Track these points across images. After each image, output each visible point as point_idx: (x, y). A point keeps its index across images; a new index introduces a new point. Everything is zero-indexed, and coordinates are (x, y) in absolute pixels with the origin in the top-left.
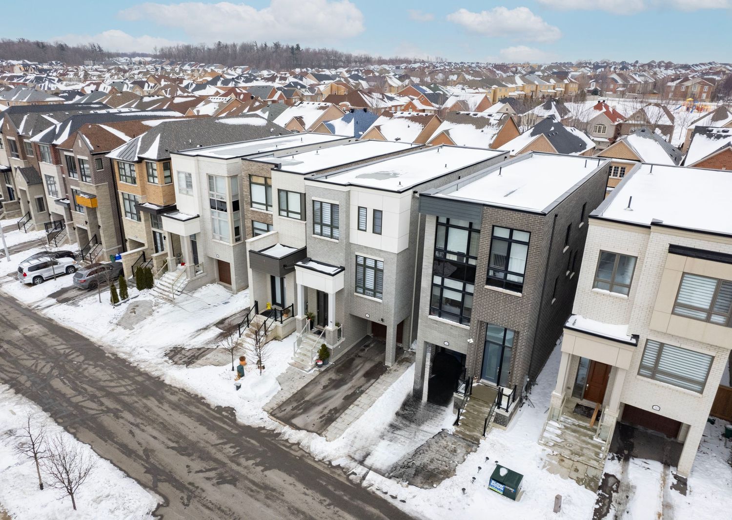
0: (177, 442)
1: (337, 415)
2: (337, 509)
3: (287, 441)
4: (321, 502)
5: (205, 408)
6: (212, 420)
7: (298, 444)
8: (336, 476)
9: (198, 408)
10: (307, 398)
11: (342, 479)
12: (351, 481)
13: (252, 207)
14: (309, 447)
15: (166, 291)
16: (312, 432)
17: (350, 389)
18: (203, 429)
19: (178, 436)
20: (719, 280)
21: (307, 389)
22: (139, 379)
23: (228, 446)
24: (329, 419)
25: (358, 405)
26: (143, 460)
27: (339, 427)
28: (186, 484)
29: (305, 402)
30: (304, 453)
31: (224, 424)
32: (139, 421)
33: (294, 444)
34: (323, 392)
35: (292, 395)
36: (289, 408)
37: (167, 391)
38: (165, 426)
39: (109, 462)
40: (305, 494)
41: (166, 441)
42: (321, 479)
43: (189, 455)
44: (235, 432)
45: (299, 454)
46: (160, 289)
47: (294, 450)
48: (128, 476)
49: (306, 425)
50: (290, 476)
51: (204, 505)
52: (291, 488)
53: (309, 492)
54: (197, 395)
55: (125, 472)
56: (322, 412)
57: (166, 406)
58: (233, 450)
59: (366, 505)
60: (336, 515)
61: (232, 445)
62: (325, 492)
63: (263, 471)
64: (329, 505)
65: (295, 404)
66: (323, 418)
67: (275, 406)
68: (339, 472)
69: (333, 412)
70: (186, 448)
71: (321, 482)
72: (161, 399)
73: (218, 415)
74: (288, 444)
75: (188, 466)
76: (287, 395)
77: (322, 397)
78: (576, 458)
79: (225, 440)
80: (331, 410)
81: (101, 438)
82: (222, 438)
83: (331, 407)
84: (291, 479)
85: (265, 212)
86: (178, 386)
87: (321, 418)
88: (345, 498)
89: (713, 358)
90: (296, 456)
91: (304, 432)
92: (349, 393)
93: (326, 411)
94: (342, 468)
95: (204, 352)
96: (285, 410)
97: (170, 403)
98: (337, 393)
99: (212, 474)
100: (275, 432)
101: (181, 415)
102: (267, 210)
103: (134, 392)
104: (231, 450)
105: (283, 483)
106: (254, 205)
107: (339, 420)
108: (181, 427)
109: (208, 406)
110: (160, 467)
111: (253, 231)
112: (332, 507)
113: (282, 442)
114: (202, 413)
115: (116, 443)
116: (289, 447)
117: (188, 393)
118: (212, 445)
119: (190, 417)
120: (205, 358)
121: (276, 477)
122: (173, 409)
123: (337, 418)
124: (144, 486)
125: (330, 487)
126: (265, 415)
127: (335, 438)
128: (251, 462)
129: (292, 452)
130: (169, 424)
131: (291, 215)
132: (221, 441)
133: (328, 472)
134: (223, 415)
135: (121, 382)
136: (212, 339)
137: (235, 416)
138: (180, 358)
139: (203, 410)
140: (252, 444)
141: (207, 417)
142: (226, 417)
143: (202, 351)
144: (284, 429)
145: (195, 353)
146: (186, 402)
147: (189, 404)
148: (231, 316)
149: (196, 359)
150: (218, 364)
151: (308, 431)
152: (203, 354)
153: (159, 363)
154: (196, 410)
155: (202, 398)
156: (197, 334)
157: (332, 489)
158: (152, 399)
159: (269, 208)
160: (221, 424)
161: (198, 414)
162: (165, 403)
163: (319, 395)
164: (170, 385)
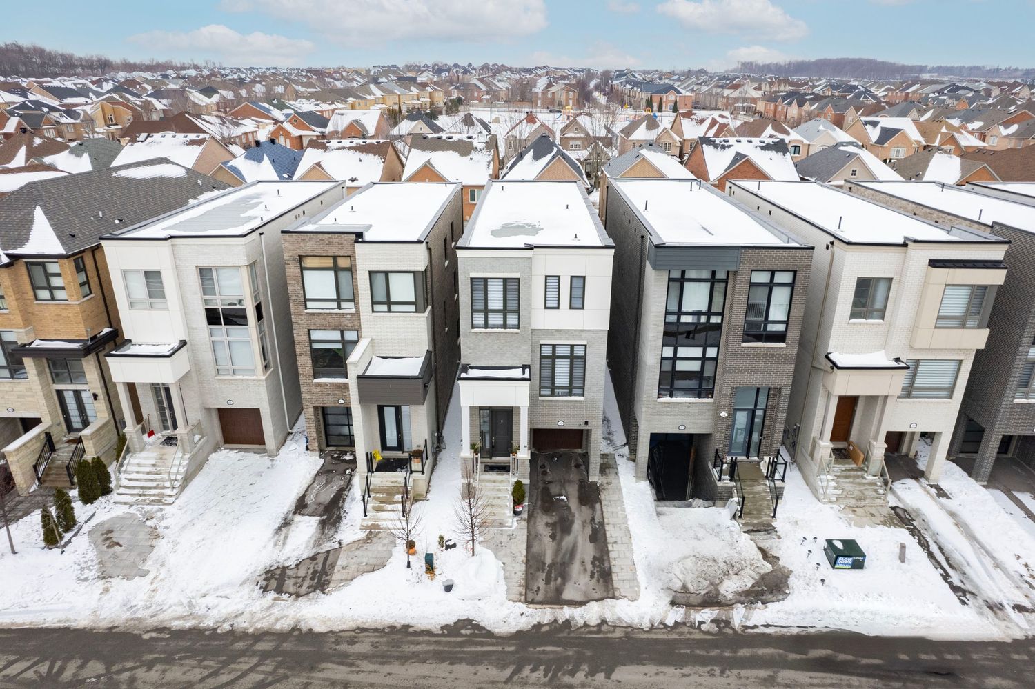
1: (606, 564)
2: (735, 672)
3: (586, 625)
4: (711, 673)
5: (427, 638)
6: (458, 649)
7: (604, 622)
8: (688, 636)
9: (419, 643)
10: (548, 561)
11: (698, 636)
12: (708, 633)
13: (306, 308)
14: (620, 619)
15: (150, 488)
16: (602, 599)
17: (584, 526)
20: (973, 286)
21: (535, 549)
22: (262, 646)
23: (526, 672)
24: (603, 574)
25: (615, 542)
27: (625, 578)
29: (551, 566)
30: (624, 629)
31: (482, 646)
33: (599, 625)
34: (559, 544)
35: (524, 565)
36: (542, 584)
37: (337, 643)
40: (684, 675)
42: (680, 649)
44: (512, 649)
45: (618, 634)
46: (134, 488)
47: (609, 632)
49: (585, 594)
50: (644, 664)
52: (661, 678)
53: (686, 670)
54: (392, 627)
56: (585, 570)
57: (366, 666)
58: (540, 674)
59: (755, 650)
60: (743, 680)
61: (529, 667)
62: (704, 661)
63: (608, 677)
64: (722, 672)
65: (542, 576)
66: (596, 576)
67: (522, 590)
68: (685, 629)
69: (597, 563)
71: (682, 651)
72: (344, 659)
73: (460, 639)
74: (595, 629)
76: (520, 569)
77: (563, 551)
78: (863, 503)
79: (512, 667)
80: (593, 563)
82: (504, 667)
83: (589, 559)
84: (651, 669)
85: (337, 311)
86: (345, 627)
87: (592, 576)
88: (727, 654)
89: (961, 361)
90: (620, 638)
91: (593, 605)
92: (589, 531)
93: (589, 567)
94: (684, 624)
95: (326, 559)
96: (538, 588)
97: (365, 657)
98: (576, 538)
100: (560, 622)
101: (406, 667)
102: (339, 307)
103: (282, 671)
104: (536, 674)
105: (647, 679)
106: (309, 304)
107: (614, 569)
108: (429, 682)
109: (428, 633)
111: (311, 346)
112: (728, 672)
113: (583, 630)
114: (431, 648)
116: (599, 632)
117: (376, 630)
118: (506, 683)
119: (424, 661)
120: (337, 568)
121: (632, 676)
122: (383, 664)
123: (610, 568)
125: (698, 652)
126: (522, 607)
127: (638, 593)
128: (581, 675)
129: (609, 635)
131: (394, 308)
132: (508, 672)
133: (674, 636)
134: (466, 635)
135: (238, 666)
136: (318, 535)
137: (483, 628)
138: (295, 584)
139: (429, 643)
140: (552, 652)
141: (446, 649)
142: (474, 635)
143: (320, 560)
144: (566, 613)
145: (312, 566)
146: (388, 644)
147: (398, 644)
148: (306, 491)
149: (327, 576)
150: (370, 568)
151: (597, 600)
152: (328, 562)
153: (269, 608)
154: (419, 648)
155: (407, 627)
156: (282, 537)
157: (703, 653)
158: (330, 665)
159: (344, 305)
160: (479, 649)
161: (428, 652)
162: (358, 662)
163: (558, 550)
164: (331, 632)
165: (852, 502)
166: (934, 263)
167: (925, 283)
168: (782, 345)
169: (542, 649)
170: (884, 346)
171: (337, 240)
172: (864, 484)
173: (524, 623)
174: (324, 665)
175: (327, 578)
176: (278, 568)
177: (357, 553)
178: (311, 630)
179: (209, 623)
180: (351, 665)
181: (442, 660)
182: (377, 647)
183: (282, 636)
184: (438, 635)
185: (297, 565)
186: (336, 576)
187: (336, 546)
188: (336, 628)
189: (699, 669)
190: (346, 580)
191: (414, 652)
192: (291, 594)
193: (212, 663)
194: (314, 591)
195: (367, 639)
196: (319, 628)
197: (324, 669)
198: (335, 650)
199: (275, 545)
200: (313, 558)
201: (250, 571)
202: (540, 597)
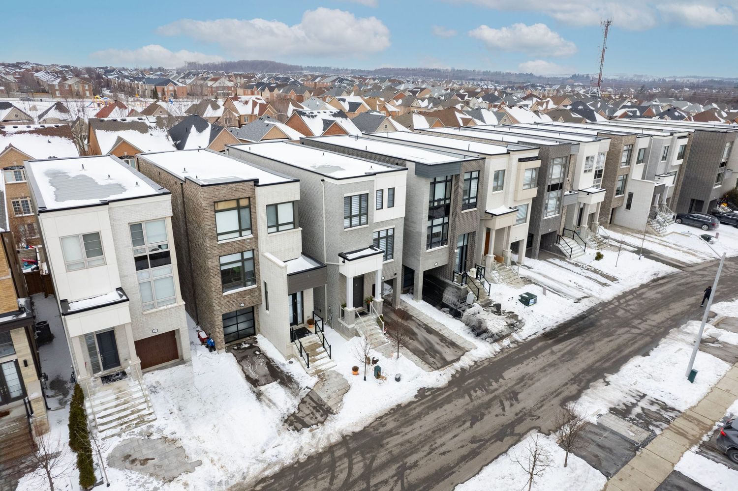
0: (464, 422)
1: (448, 340)
2: (540, 355)
3: (470, 366)
4: (534, 360)
5: (415, 405)
6: (435, 401)
8: (510, 352)
9: (415, 409)
11: (514, 350)
12: (515, 348)
13: (218, 241)
14: (480, 358)
15: (127, 416)
17: (419, 329)
18: (448, 407)
19: (458, 421)
20: (533, 169)
23: (474, 394)
24: (452, 344)
25: (441, 330)
26: (485, 444)
27: (462, 342)
28: (516, 417)
29: (426, 350)
30: (486, 361)
31: (443, 394)
32: (426, 448)
34: (418, 341)
35: (415, 356)
37: (376, 430)
38: (440, 429)
39: (485, 468)
40: (527, 365)
41: (462, 428)
42: (514, 357)
43: (483, 415)
44: (456, 389)
45: (486, 363)
46: (111, 422)
47: (482, 364)
48: (505, 452)
50: (509, 369)
51: (539, 408)
52: (521, 370)
53: (525, 363)
54: (392, 409)
55: (501, 454)
56: (443, 346)
57: (405, 430)
59: (536, 346)
60: (545, 356)
61: (472, 392)
62: (526, 357)
63: (504, 379)
64: (537, 358)
65: (429, 356)
68: (506, 350)
69: (444, 341)
70: (475, 416)
72: (390, 433)
73: (429, 397)
74: (476, 366)
75: (497, 416)
76: (416, 358)
78: (511, 279)
79: (466, 395)
80: (442, 342)
81: (447, 477)
83: (439, 341)
84: (514, 369)
85: (240, 238)
86: (370, 420)
87: (449, 347)
88: (530, 351)
90: (489, 364)
91: (463, 357)
92: (423, 330)
93: (443, 344)
95: (311, 399)
96: (433, 362)
98: (422, 335)
99: (507, 404)
100: (459, 370)
101: (423, 420)
102: (241, 236)
104: (478, 393)
106: (220, 238)
107: (453, 341)
108: (442, 419)
110: (496, 432)
111: (220, 268)
113: (472, 368)
114: (423, 407)
115: (458, 464)
116: (479, 366)
117: (386, 415)
118: (472, 402)
119: (428, 413)
120: (325, 400)
121: (511, 374)
122: (411, 424)
123: (451, 341)
124: (519, 441)
125: (520, 355)
127: (474, 345)
128: (494, 383)
129: (484, 365)
130: (437, 426)
131: (281, 228)
132: (467, 398)
133: (506, 354)
134: (429, 395)
135: (342, 467)
136: (290, 391)
137: (432, 389)
138: (311, 418)
139: (418, 406)
140: (472, 382)
141: (430, 404)
142: (432, 393)
143: (308, 400)
144: (457, 366)
145: (308, 406)
146: (401, 416)
147: (406, 414)
148: (245, 373)
149: (324, 406)
150: (344, 391)
151: (463, 355)
152: (316, 400)
153: (313, 436)
154: (418, 410)
155: (399, 406)
156: (267, 401)
157: (523, 355)
158: (388, 440)
159: (244, 233)
160: (443, 396)
161: (424, 409)
162: (400, 431)
163: (421, 343)
164: (365, 427)
165: (508, 280)
166: (520, 160)
167: (518, 170)
168: (475, 209)
169: (467, 383)
170: (505, 203)
171: (242, 187)
172: (507, 271)
173: (447, 378)
174: (385, 441)
175: (326, 407)
176: (289, 417)
177: (326, 388)
178: (353, 432)
179: (288, 461)
180: (398, 433)
181: (435, 409)
182: (398, 421)
183: (343, 443)
184: (417, 402)
185: (299, 409)
186: (330, 403)
187: (309, 390)
188: (367, 424)
189: (528, 361)
190: (339, 402)
191: (418, 413)
192: (317, 424)
193: (323, 475)
194: (328, 416)
195: (388, 420)
196: (358, 429)
197: (388, 442)
198: (380, 433)
199: (270, 407)
200: (303, 401)
201: (274, 426)
202: (439, 365)
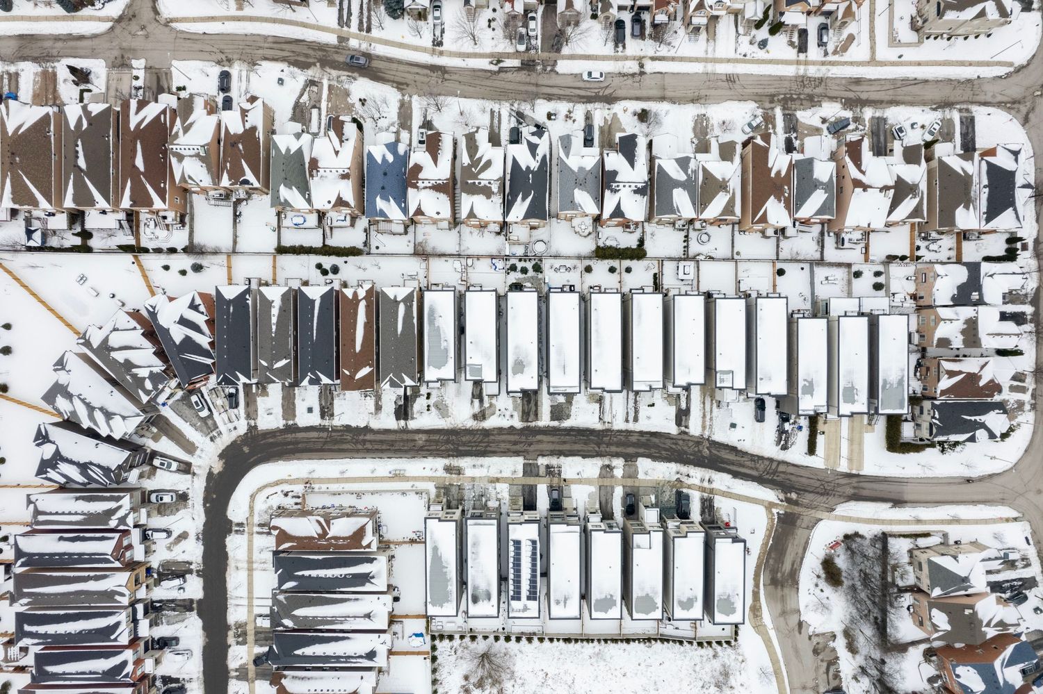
7: (536, 426)
9: (503, 431)
14: (539, 425)
16: (536, 421)
18: (512, 436)
19: (511, 441)
22: (479, 432)
26: (509, 451)
27: (540, 415)
28: (523, 450)
31: (514, 431)
32: (497, 444)
35: (522, 412)
36: (525, 417)
41: (509, 444)
43: (518, 444)
44: (519, 432)
45: (538, 428)
49: (533, 419)
50: (540, 435)
51: (532, 452)
52: (543, 437)
53: (547, 436)
54: (498, 428)
55: (509, 457)
56: (533, 413)
63: (535, 437)
65: (525, 414)
66: (535, 415)
67: (521, 418)
73: (511, 430)
74: (533, 428)
75: (521, 446)
77: (529, 411)
82: (518, 435)
94: (548, 426)
97: (495, 434)
99: (527, 445)
100: (528, 426)
101: (502, 435)
103: (483, 437)
104: (523, 437)
108: (508, 438)
109: (506, 429)
119: (505, 434)
124: (516, 456)
126: (521, 423)
127: (542, 419)
128: (530, 436)
130: (504, 439)
136: (480, 405)
144: (529, 424)
150: (493, 413)
152: (484, 412)
155: (501, 428)
158: (492, 435)
169: (525, 432)
173: (521, 426)
175: (485, 416)
176: (475, 414)
177: (489, 410)
179: (468, 428)
181: (509, 434)
182: (498, 432)
183: (481, 430)
185: (479, 413)
187: (484, 408)
188: (491, 428)
190: (489, 416)
192: (480, 420)
193: (472, 436)
194: (484, 420)
195: (495, 430)
196: (488, 428)
198: (492, 432)
199: (472, 407)
200: (481, 411)
201: (470, 415)
202: (524, 420)
